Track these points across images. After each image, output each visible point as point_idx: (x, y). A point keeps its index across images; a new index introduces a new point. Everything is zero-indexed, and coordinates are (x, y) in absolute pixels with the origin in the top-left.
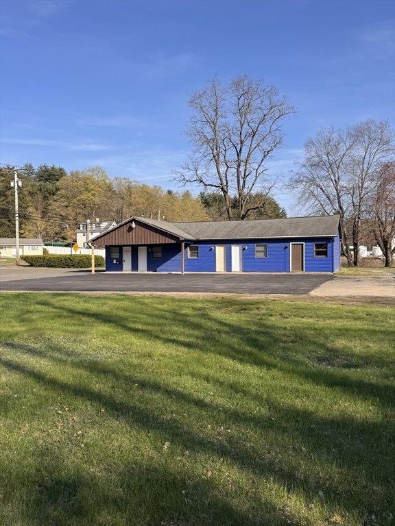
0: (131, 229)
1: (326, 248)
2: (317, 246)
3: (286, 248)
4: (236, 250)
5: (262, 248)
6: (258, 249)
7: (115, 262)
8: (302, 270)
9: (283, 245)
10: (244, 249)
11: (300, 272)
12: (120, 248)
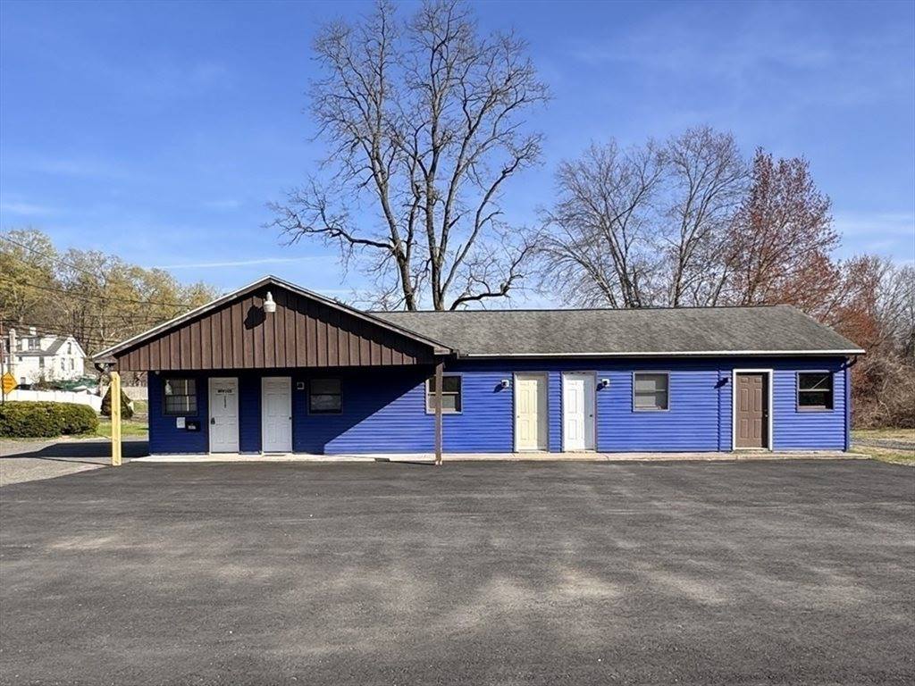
0: (257, 317)
1: (829, 383)
2: (806, 380)
3: (722, 383)
4: (574, 389)
5: (650, 385)
6: (642, 385)
7: (181, 423)
8: (765, 444)
9: (712, 376)
10: (600, 387)
11: (758, 453)
12: (200, 380)
